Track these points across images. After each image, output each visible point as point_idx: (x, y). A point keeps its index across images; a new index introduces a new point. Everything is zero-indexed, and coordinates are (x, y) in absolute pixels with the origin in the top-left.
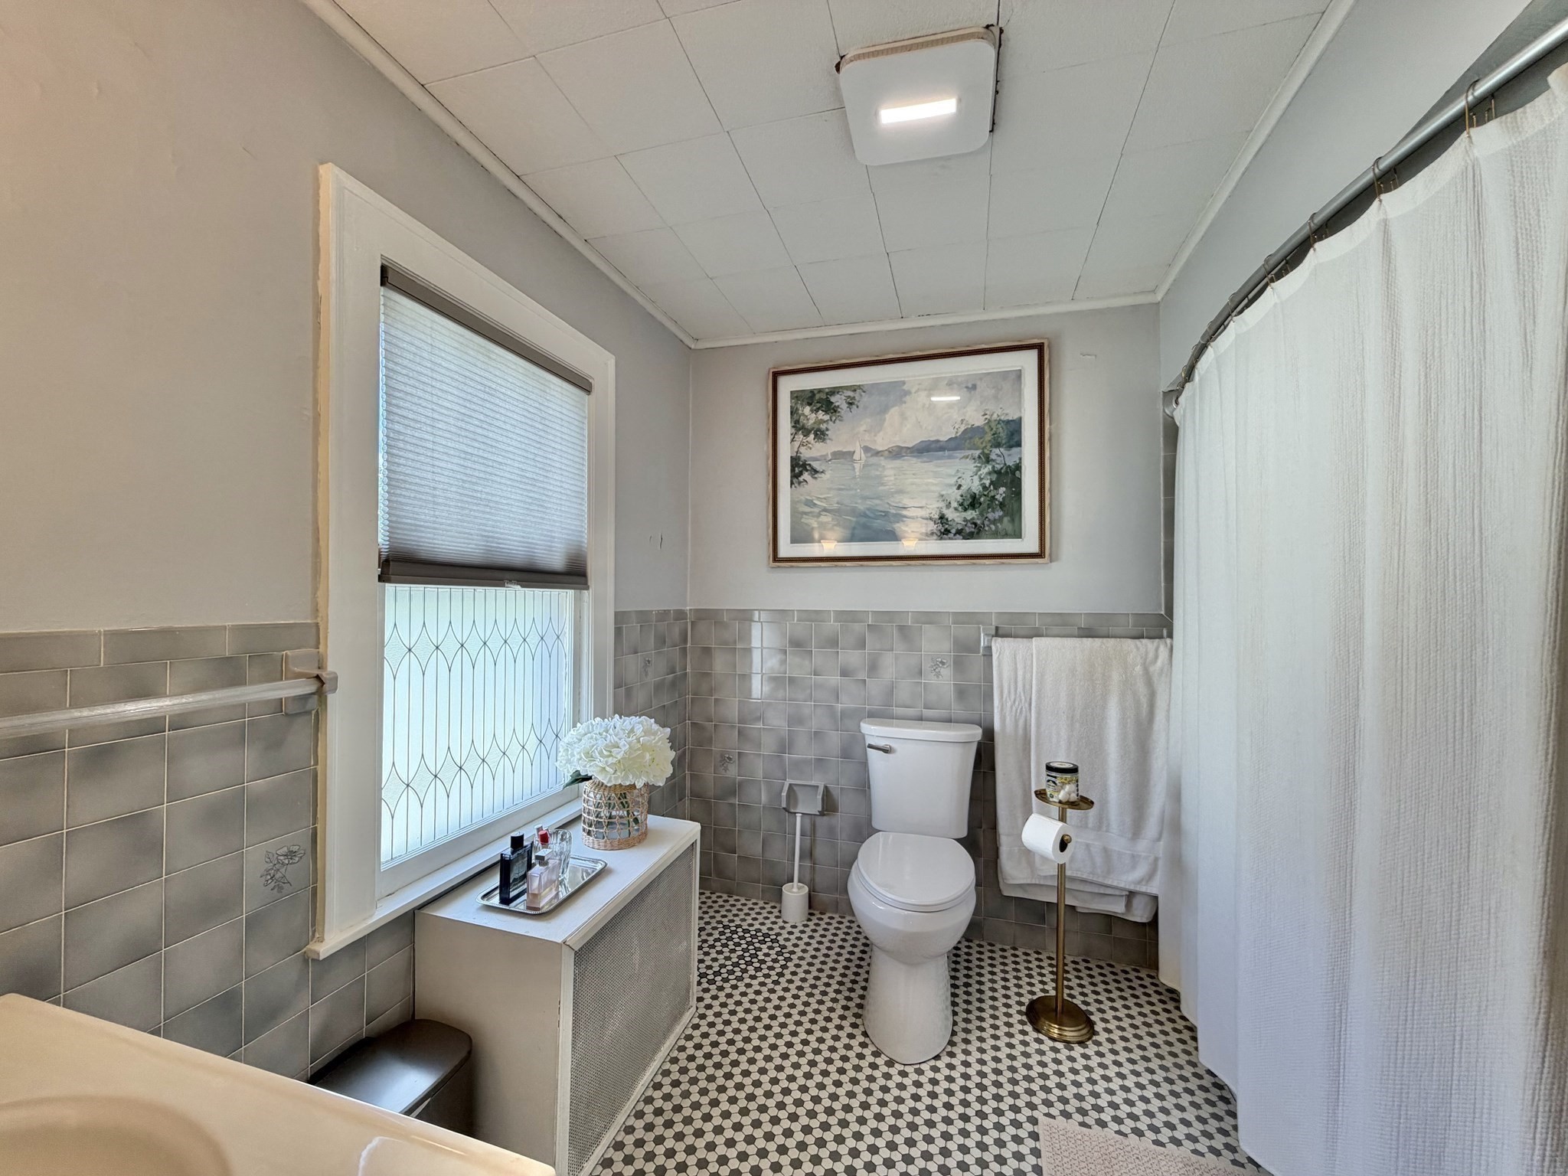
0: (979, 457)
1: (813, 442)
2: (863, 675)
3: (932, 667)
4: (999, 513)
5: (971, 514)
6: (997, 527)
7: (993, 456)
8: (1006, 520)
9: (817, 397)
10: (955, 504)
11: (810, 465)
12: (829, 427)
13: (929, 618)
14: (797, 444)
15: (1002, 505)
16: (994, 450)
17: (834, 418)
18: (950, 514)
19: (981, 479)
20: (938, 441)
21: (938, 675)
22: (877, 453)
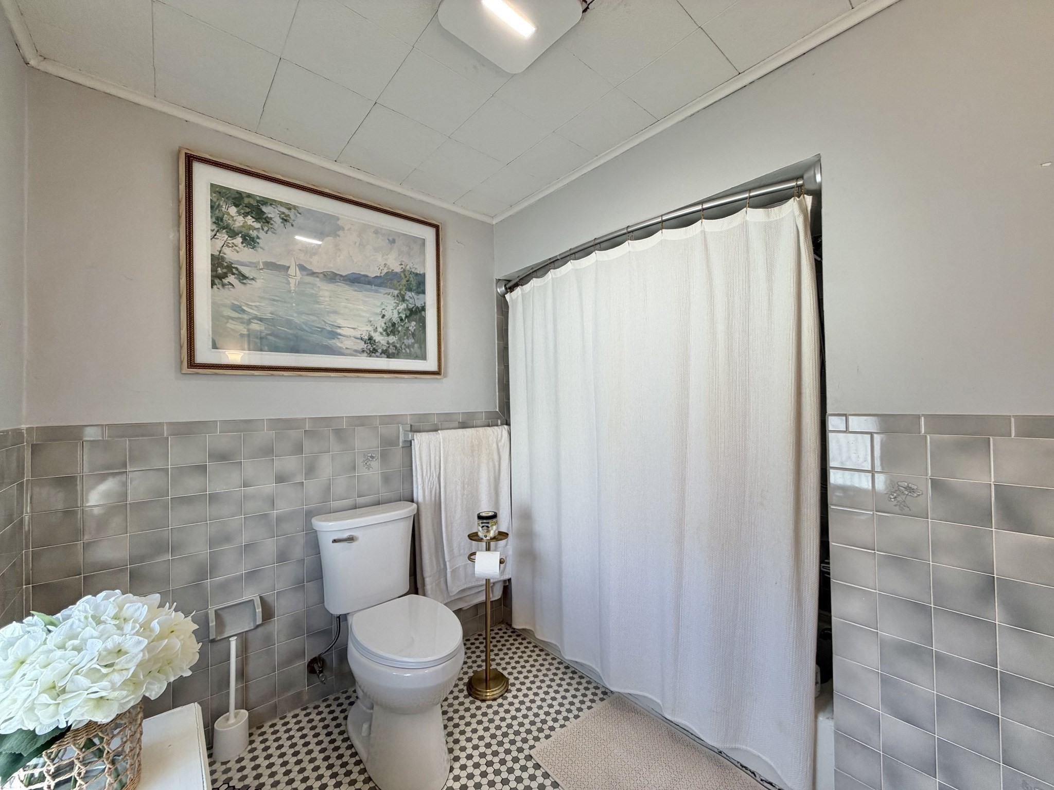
0: (398, 296)
1: (240, 245)
2: (300, 478)
3: (364, 461)
4: (411, 341)
5: (392, 339)
6: (410, 351)
7: (407, 297)
8: (416, 345)
9: (246, 200)
10: (380, 330)
11: (237, 269)
12: (260, 235)
13: (361, 421)
14: (219, 243)
15: (413, 335)
16: (408, 293)
17: (266, 229)
18: (377, 337)
19: (399, 313)
20: (366, 276)
21: (369, 467)
22: (313, 274)
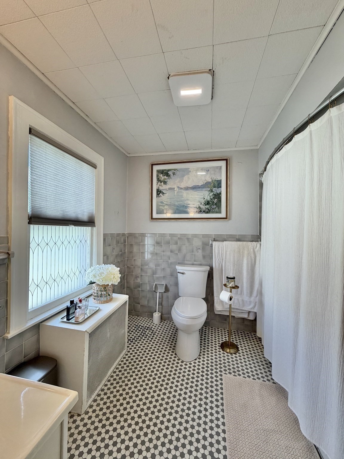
0: (210, 190)
1: (163, 185)
2: (177, 252)
3: (196, 250)
4: (215, 206)
5: (207, 206)
6: (214, 210)
7: (213, 190)
8: (217, 208)
9: (164, 172)
10: (203, 204)
11: (162, 191)
12: (168, 181)
13: (195, 236)
14: (158, 185)
15: (216, 204)
16: (214, 188)
17: (169, 178)
18: (202, 206)
19: (210, 197)
20: (198, 186)
21: (198, 252)
22: (181, 189)
